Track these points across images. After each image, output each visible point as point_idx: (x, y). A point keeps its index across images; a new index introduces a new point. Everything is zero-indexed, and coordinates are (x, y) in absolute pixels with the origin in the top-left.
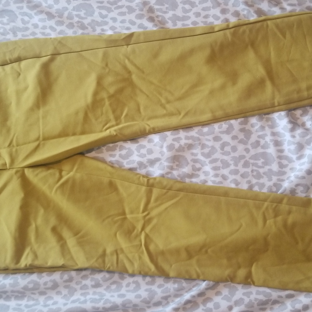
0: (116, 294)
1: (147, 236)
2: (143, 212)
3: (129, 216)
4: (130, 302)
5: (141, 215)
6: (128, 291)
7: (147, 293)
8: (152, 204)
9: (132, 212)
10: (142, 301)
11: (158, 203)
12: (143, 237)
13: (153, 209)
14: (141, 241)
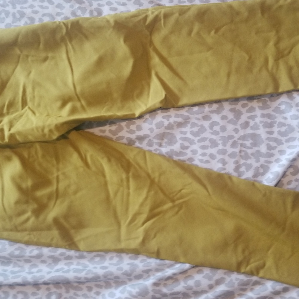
0: (99, 266)
4: (111, 274)
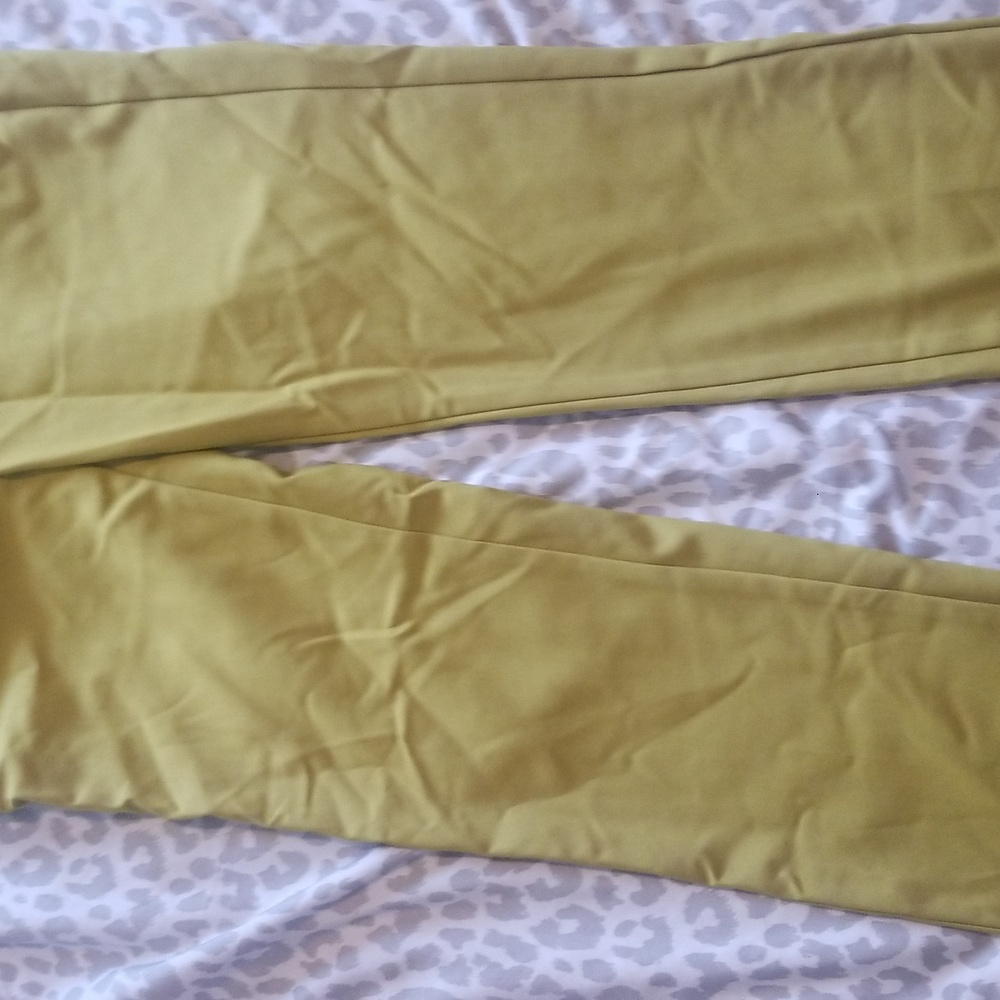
1: (413, 708)
2: (397, 621)
3: (348, 636)
5: (386, 634)
6: (73, 888)
7: (131, 905)
8: (428, 594)
9: (358, 623)
10: (109, 930)
11: (448, 590)
12: (399, 708)
13: (431, 610)
14: (391, 723)
